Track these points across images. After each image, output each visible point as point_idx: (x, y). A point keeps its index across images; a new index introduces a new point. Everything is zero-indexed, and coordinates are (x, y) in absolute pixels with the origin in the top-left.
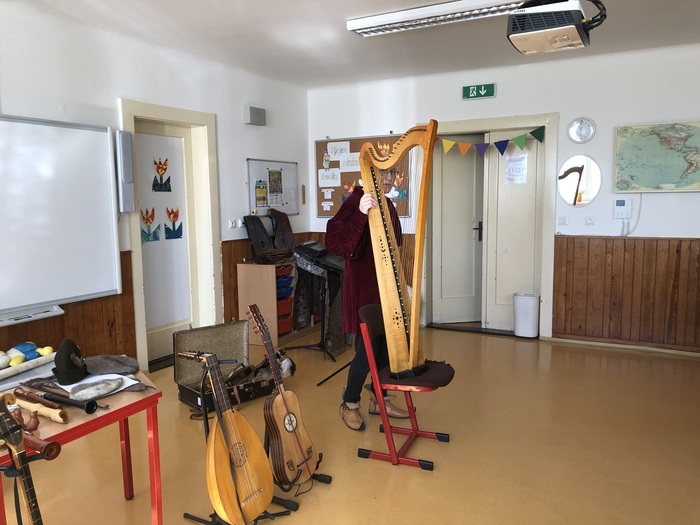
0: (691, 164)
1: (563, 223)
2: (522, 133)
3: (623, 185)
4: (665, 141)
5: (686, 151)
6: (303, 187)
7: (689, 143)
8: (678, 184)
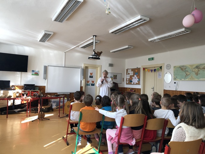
0: (187, 74)
1: (165, 87)
2: (158, 68)
3: (175, 79)
4: (182, 69)
5: (186, 71)
6: (123, 78)
7: (186, 70)
8: (185, 79)
